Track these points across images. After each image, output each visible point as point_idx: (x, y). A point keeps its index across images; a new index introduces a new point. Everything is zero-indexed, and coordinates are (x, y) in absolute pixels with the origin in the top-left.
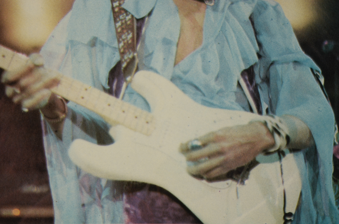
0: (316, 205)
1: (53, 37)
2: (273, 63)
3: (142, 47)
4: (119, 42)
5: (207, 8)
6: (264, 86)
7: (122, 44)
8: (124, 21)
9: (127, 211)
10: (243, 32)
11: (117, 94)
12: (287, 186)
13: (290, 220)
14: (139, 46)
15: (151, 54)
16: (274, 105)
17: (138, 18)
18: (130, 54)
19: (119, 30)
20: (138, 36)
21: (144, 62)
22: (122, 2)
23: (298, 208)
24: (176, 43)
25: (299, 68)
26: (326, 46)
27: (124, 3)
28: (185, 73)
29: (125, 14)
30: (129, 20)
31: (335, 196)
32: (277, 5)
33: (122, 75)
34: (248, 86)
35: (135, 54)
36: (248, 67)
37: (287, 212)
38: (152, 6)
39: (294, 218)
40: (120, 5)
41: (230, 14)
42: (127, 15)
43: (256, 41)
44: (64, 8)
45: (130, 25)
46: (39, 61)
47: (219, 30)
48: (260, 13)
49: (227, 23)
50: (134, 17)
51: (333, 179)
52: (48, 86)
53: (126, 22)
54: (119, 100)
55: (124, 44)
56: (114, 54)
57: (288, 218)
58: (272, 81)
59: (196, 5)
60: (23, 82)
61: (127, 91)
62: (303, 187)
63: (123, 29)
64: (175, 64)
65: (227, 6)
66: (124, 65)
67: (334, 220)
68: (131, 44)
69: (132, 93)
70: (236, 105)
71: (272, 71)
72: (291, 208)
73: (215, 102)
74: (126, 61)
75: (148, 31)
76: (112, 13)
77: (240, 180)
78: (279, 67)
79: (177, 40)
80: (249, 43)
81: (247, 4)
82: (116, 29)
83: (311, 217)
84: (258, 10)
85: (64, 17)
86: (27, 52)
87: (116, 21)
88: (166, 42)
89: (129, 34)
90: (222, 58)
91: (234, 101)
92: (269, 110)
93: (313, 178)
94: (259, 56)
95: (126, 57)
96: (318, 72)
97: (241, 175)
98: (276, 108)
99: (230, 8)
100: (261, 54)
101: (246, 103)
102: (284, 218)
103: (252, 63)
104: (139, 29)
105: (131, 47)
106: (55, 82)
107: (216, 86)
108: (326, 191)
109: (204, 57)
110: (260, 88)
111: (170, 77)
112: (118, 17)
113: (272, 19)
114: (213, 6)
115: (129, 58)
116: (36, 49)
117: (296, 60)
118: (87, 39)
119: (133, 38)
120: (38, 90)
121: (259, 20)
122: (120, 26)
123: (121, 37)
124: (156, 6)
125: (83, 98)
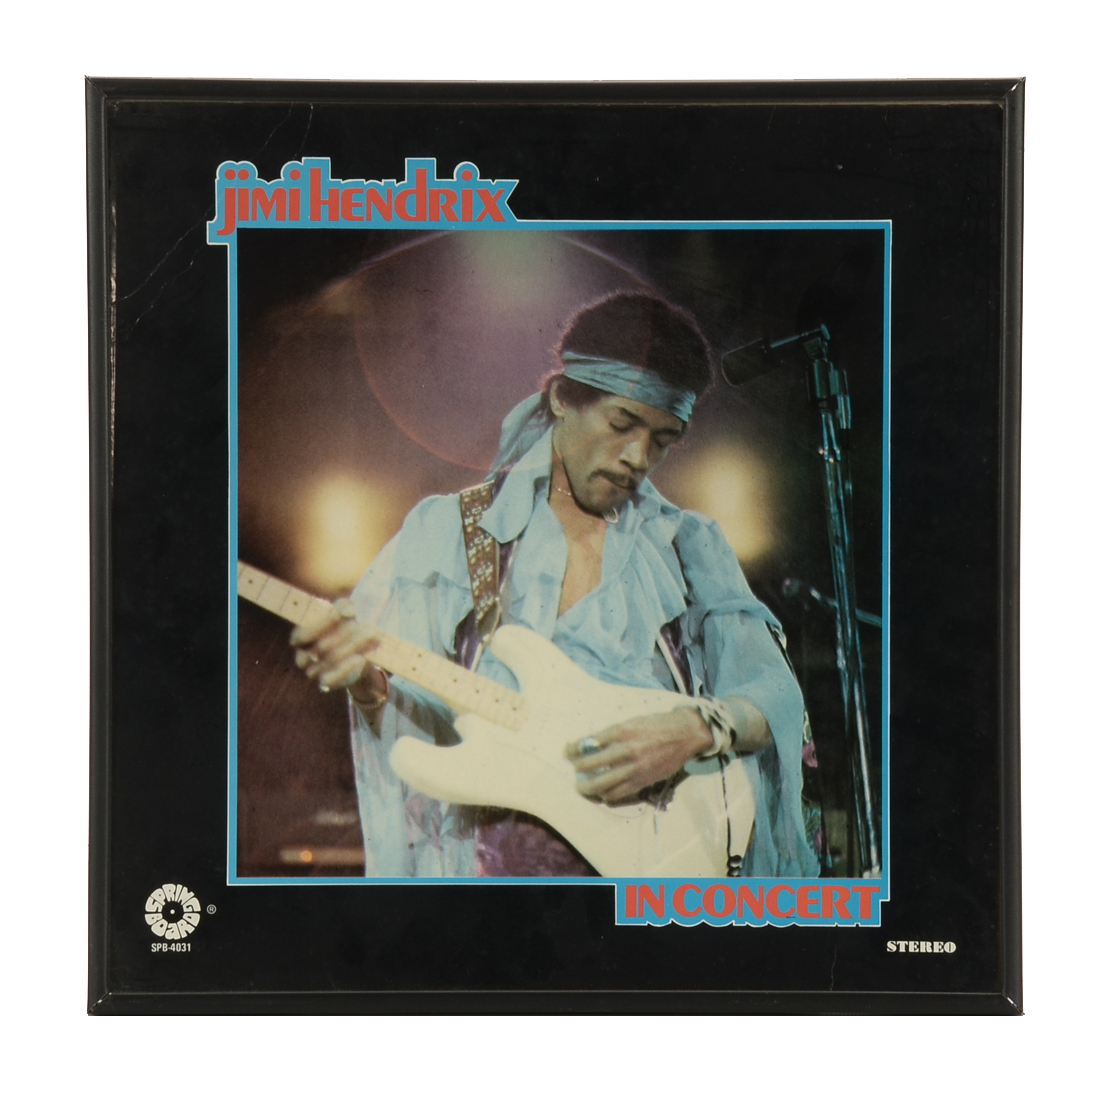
0: (776, 842)
1: (371, 572)
2: (708, 614)
3: (507, 587)
4: (472, 580)
5: (607, 527)
6: (696, 649)
7: (476, 583)
8: (480, 547)
9: (481, 855)
10: (663, 564)
11: (467, 664)
12: (732, 812)
13: (738, 868)
14: (503, 586)
15: (521, 600)
16: (711, 680)
17: (502, 542)
18: (488, 598)
19: (473, 561)
20: (502, 570)
21: (510, 611)
23: (750, 849)
24: (560, 582)
25: (748, 621)
26: (788, 588)
28: (574, 628)
30: (489, 545)
31: (806, 827)
32: (714, 523)
33: (476, 632)
34: (671, 649)
35: (497, 599)
36: (672, 619)
37: (732, 855)
38: (525, 524)
39: (744, 864)
40: (475, 521)
41: (643, 537)
42: (486, 538)
43: (682, 578)
44: (390, 527)
45: (490, 552)
46: (348, 611)
47: (627, 560)
48: (688, 535)
49: (638, 550)
51: (803, 799)
52: (361, 650)
53: (483, 548)
54: (471, 673)
55: (480, 582)
56: (464, 598)
57: (734, 865)
58: (707, 641)
60: (324, 644)
61: (483, 659)
62: (757, 812)
63: (478, 559)
64: (559, 615)
65: (638, 524)
66: (480, 616)
67: (804, 865)
68: (490, 582)
69: (490, 662)
70: (653, 681)
71: (708, 627)
72: (738, 849)
73: (620, 676)
74: (482, 609)
75: (518, 562)
77: (660, 803)
78: (717, 620)
79: (562, 576)
80: (674, 582)
82: (469, 560)
83: (769, 863)
86: (331, 597)
87: (468, 547)
88: (546, 580)
89: (487, 567)
90: (631, 605)
91: (650, 674)
92: (704, 688)
93: (772, 799)
94: (688, 602)
95: (482, 604)
96: (778, 628)
97: (661, 795)
98: (714, 686)
100: (691, 598)
101: (670, 677)
102: (729, 864)
103: (677, 614)
104: (504, 559)
105: (491, 587)
106: (372, 644)
107: (621, 650)
108: (791, 818)
109: (603, 603)
110: (691, 653)
111: (551, 636)
112: (472, 540)
115: (487, 605)
116: (346, 591)
117: (743, 609)
118: (423, 575)
119: (493, 574)
120: (346, 657)
121: (685, 547)
122: (474, 555)
123: (475, 571)
125: (414, 669)
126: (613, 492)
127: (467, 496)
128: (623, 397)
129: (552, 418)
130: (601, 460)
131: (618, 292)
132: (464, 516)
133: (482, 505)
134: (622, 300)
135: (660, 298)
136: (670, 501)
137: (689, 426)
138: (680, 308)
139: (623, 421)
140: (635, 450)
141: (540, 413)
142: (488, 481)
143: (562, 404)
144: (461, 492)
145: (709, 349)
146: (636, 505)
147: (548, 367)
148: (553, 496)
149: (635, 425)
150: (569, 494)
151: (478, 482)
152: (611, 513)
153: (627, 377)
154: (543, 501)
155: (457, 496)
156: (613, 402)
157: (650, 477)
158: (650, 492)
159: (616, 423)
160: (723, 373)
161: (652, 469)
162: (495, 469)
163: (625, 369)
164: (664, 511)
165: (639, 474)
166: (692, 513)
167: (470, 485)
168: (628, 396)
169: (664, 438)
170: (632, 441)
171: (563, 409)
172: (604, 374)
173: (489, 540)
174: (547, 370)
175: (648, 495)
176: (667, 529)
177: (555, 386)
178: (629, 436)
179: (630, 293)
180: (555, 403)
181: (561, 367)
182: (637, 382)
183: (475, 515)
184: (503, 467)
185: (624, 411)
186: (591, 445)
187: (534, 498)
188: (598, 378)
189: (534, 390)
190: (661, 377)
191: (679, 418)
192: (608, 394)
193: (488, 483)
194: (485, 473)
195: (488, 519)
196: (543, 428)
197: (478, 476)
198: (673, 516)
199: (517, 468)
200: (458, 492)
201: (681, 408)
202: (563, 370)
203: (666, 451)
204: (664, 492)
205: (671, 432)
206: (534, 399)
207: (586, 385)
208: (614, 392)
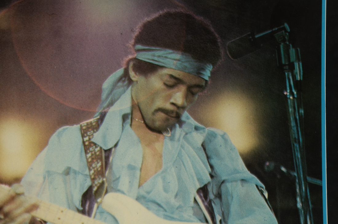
1: (32, 169)
2: (223, 182)
3: (110, 173)
4: (90, 170)
5: (165, 138)
6: (217, 201)
7: (92, 172)
8: (93, 153)
10: (197, 157)
11: (89, 214)
14: (107, 172)
15: (118, 179)
16: (226, 217)
17: (106, 149)
18: (100, 179)
19: (90, 160)
20: (106, 163)
21: (112, 185)
22: (91, 137)
24: (139, 169)
25: (246, 185)
26: (268, 167)
27: (93, 137)
28: (148, 193)
29: (94, 147)
30: (98, 151)
32: (225, 134)
33: (94, 197)
34: (203, 201)
35: (105, 179)
36: (202, 185)
38: (118, 139)
40: (90, 139)
41: (185, 143)
42: (96, 147)
43: (208, 164)
44: (41, 145)
45: (99, 155)
46: (20, 190)
47: (176, 155)
48: (210, 141)
49: (182, 150)
50: (102, 148)
52: (28, 211)
53: (95, 153)
54: (91, 219)
55: (95, 171)
56: (86, 180)
58: (223, 197)
59: (155, 136)
60: (7, 209)
61: (98, 211)
63: (93, 159)
64: (139, 186)
65: (182, 136)
66: (95, 189)
68: (100, 171)
69: (102, 212)
70: (194, 218)
71: (223, 189)
73: (175, 216)
74: (96, 185)
76: (83, 146)
78: (228, 185)
79: (140, 166)
80: (203, 166)
81: (199, 134)
82: (87, 159)
84: (209, 139)
85: (41, 152)
86: (10, 183)
87: (86, 153)
88: (131, 168)
89: (98, 163)
90: (179, 179)
91: (191, 215)
92: (222, 221)
94: (212, 176)
95: (96, 182)
96: (263, 188)
98: (228, 219)
99: (185, 138)
100: (213, 174)
101: (203, 216)
103: (206, 182)
104: (107, 158)
105: (101, 173)
106: (35, 207)
107: (175, 203)
109: (164, 179)
110: (214, 203)
111: (135, 197)
112: (89, 149)
113: (221, 146)
114: (170, 137)
115: (99, 183)
116: (17, 180)
117: (243, 179)
118: (62, 169)
119: (102, 166)
120: (20, 215)
121: (209, 147)
122: (90, 157)
123: (91, 165)
124: (121, 139)
125: (59, 219)
126: (167, 120)
127: (84, 126)
128: (171, 68)
129: (131, 82)
130: (159, 103)
131: (165, 10)
132: (83, 136)
133: (93, 130)
134: (168, 15)
135: (190, 13)
136: (199, 123)
137: (209, 83)
138: (202, 18)
139: (171, 82)
140: (179, 97)
141: (123, 79)
142: (95, 117)
143: (136, 74)
144: (81, 124)
145: (219, 40)
146: (180, 126)
147: (127, 54)
148: (133, 123)
149: (179, 83)
150: (142, 122)
151: (90, 118)
152: (166, 131)
153: (173, 58)
154: (128, 126)
155: (79, 126)
156: (165, 71)
157: (188, 111)
158: (188, 119)
159: (168, 83)
160: (228, 53)
161: (189, 107)
162: (99, 110)
163: (172, 53)
164: (196, 128)
165: (182, 110)
166: (212, 129)
167: (86, 120)
168: (174, 67)
169: (195, 90)
170: (177, 92)
171: (137, 77)
172: (159, 56)
173: (98, 149)
174: (126, 56)
175: (187, 121)
176: (198, 138)
177: (131, 64)
178: (175, 90)
179: (173, 10)
180: (132, 74)
181: (134, 54)
182: (179, 60)
183: (89, 136)
184: (104, 109)
185: (171, 76)
186: (154, 95)
187: (123, 125)
188: (156, 59)
189: (120, 67)
190: (192, 57)
191: (203, 78)
192: (162, 67)
193: (96, 118)
194: (94, 113)
195: (97, 137)
196: (126, 88)
197: (90, 115)
198: (201, 131)
199: (112, 109)
200: (79, 124)
201: (204, 73)
202: (136, 55)
203: (196, 97)
204: (196, 119)
205: (199, 86)
206: (120, 72)
207: (149, 63)
208: (165, 66)
